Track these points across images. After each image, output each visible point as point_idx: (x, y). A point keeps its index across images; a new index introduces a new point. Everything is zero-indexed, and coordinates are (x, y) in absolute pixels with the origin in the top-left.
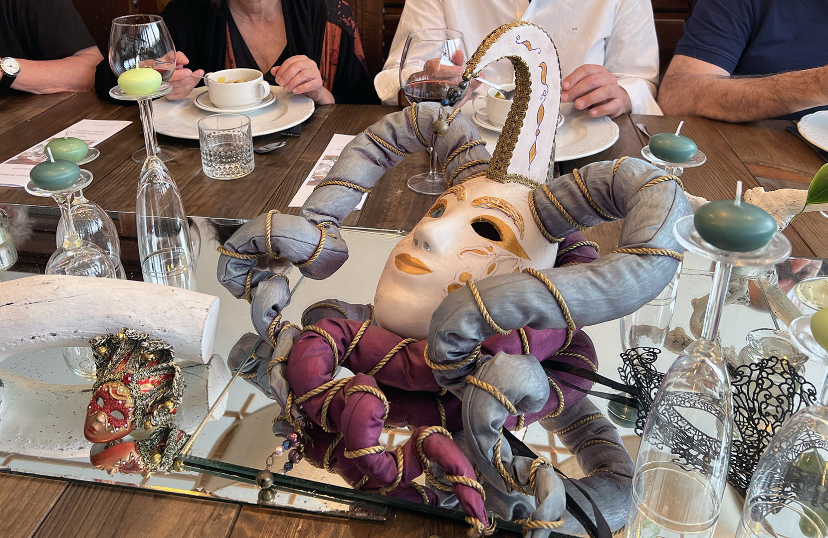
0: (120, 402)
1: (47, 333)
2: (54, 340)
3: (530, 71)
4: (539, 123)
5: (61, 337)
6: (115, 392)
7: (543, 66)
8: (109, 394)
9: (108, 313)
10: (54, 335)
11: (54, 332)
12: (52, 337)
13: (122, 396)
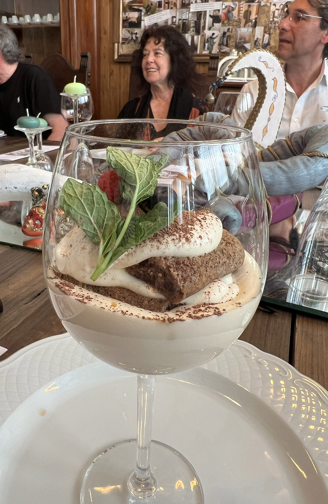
0: (40, 216)
1: (12, 187)
2: (16, 191)
3: (267, 80)
4: (270, 114)
5: (19, 190)
6: (39, 211)
7: (275, 80)
8: (36, 212)
9: (42, 181)
10: (16, 188)
11: (16, 187)
12: (15, 189)
13: (41, 213)
